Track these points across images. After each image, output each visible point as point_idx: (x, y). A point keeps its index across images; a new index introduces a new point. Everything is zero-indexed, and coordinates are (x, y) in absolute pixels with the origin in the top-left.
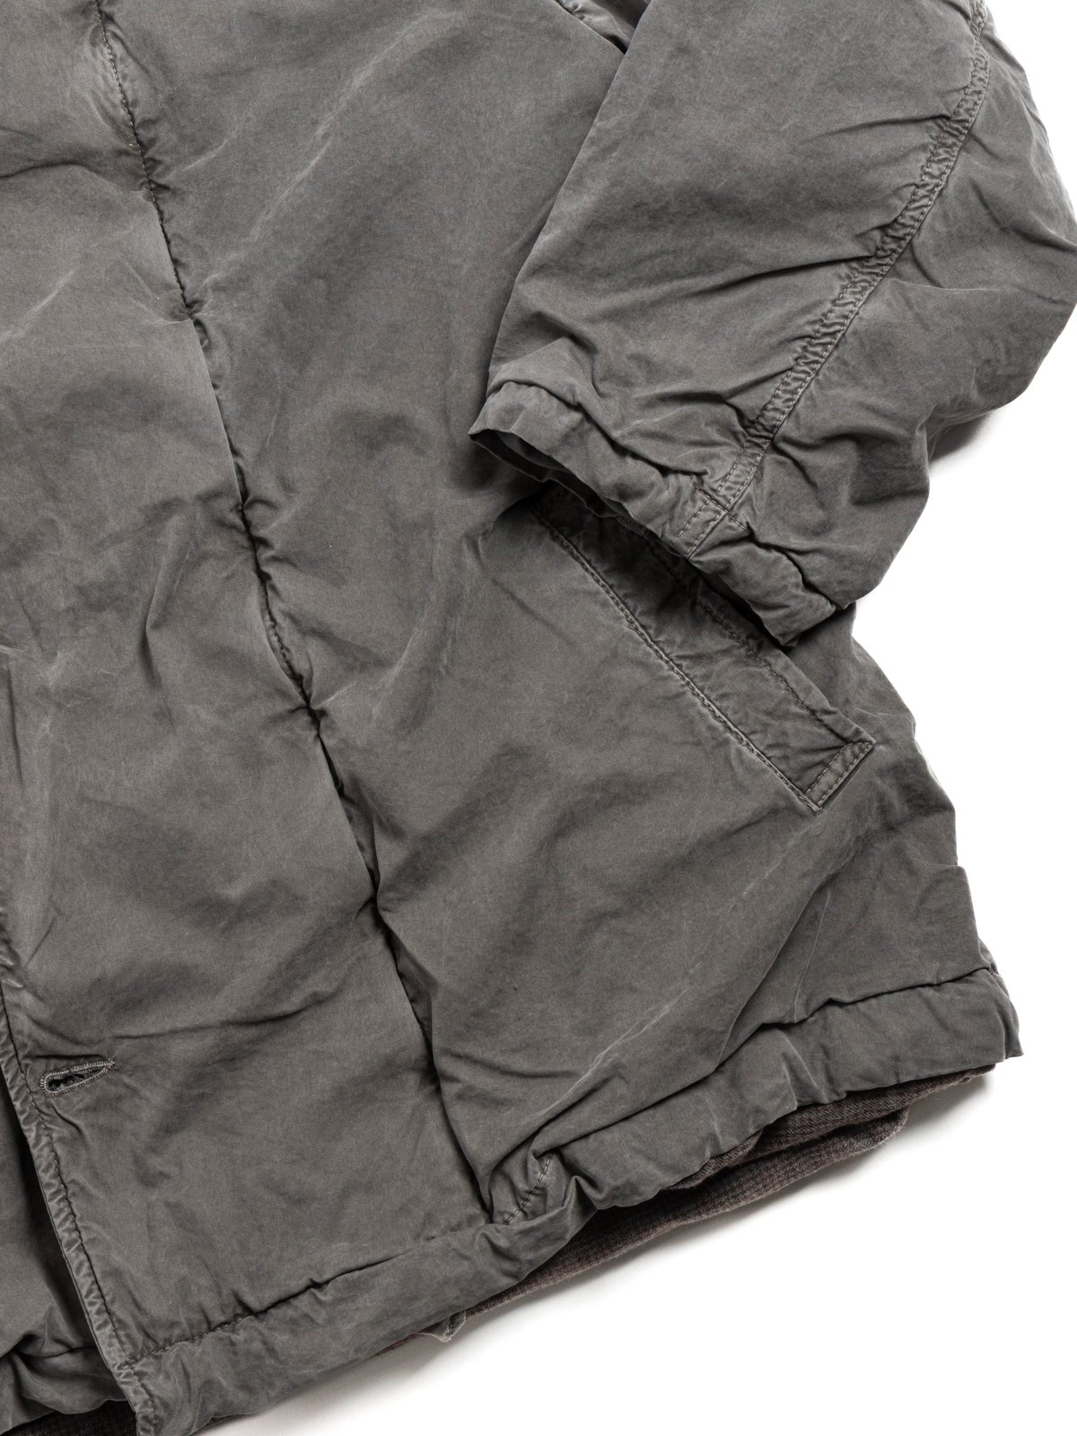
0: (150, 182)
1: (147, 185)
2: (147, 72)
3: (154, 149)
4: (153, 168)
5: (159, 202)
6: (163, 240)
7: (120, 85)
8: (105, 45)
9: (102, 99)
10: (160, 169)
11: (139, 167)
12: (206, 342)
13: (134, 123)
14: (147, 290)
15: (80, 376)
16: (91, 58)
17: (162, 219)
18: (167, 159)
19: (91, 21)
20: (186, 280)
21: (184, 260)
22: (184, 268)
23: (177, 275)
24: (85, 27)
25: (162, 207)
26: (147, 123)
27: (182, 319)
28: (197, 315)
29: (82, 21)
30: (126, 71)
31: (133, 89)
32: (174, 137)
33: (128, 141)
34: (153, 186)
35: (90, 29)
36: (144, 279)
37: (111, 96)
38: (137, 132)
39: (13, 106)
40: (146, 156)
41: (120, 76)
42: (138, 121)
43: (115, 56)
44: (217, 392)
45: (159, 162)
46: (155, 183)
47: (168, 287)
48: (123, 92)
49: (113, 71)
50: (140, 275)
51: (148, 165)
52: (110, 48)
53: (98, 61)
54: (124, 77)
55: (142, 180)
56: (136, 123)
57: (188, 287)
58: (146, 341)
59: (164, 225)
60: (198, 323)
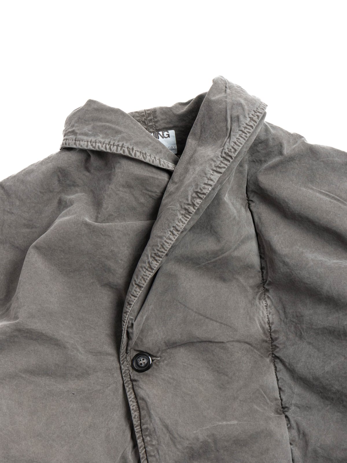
0: (273, 354)
1: (271, 355)
2: (279, 312)
3: (277, 342)
4: (275, 349)
5: (275, 363)
6: (276, 379)
7: (268, 316)
8: (264, 300)
9: (261, 320)
10: (277, 350)
11: (269, 347)
12: (289, 425)
13: (271, 330)
14: (268, 401)
15: (241, 433)
16: (258, 304)
17: (276, 370)
18: (281, 347)
19: (260, 290)
20: (283, 397)
21: (283, 389)
22: (283, 392)
23: (280, 394)
24: (258, 292)
25: (276, 365)
26: (275, 332)
27: (281, 414)
28: (287, 413)
29: (257, 290)
30: (271, 311)
31: (273, 318)
32: (285, 338)
33: (267, 337)
34: (273, 356)
35: (259, 294)
36: (267, 396)
37: (264, 319)
38: (271, 334)
39: (229, 317)
40: (273, 344)
41: (268, 312)
42: (273, 330)
43: (267, 304)
44: (292, 446)
45: (278, 347)
46: (274, 354)
47: (276, 399)
48: (268, 318)
49: (266, 310)
50: (266, 395)
51: (273, 347)
52: (266, 301)
53: (261, 306)
54: (270, 313)
55: (270, 353)
56: (272, 331)
57: (284, 400)
58: (267, 422)
59: (277, 373)
60: (286, 417)
